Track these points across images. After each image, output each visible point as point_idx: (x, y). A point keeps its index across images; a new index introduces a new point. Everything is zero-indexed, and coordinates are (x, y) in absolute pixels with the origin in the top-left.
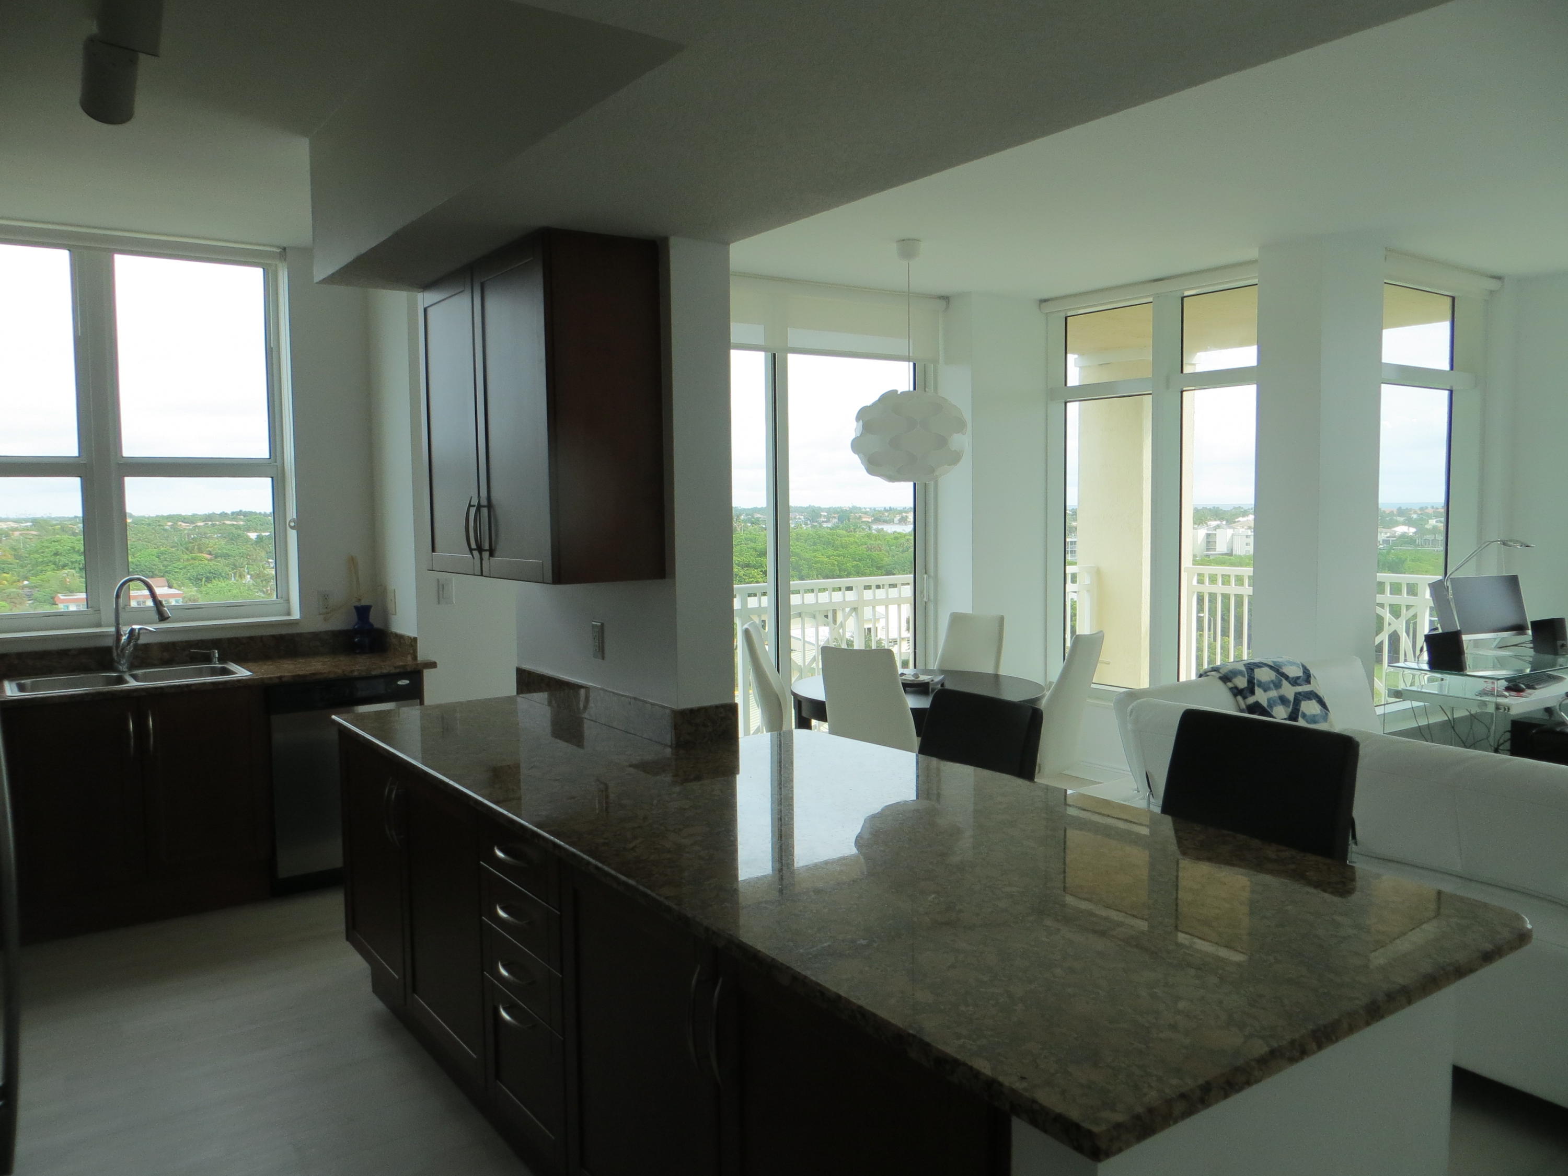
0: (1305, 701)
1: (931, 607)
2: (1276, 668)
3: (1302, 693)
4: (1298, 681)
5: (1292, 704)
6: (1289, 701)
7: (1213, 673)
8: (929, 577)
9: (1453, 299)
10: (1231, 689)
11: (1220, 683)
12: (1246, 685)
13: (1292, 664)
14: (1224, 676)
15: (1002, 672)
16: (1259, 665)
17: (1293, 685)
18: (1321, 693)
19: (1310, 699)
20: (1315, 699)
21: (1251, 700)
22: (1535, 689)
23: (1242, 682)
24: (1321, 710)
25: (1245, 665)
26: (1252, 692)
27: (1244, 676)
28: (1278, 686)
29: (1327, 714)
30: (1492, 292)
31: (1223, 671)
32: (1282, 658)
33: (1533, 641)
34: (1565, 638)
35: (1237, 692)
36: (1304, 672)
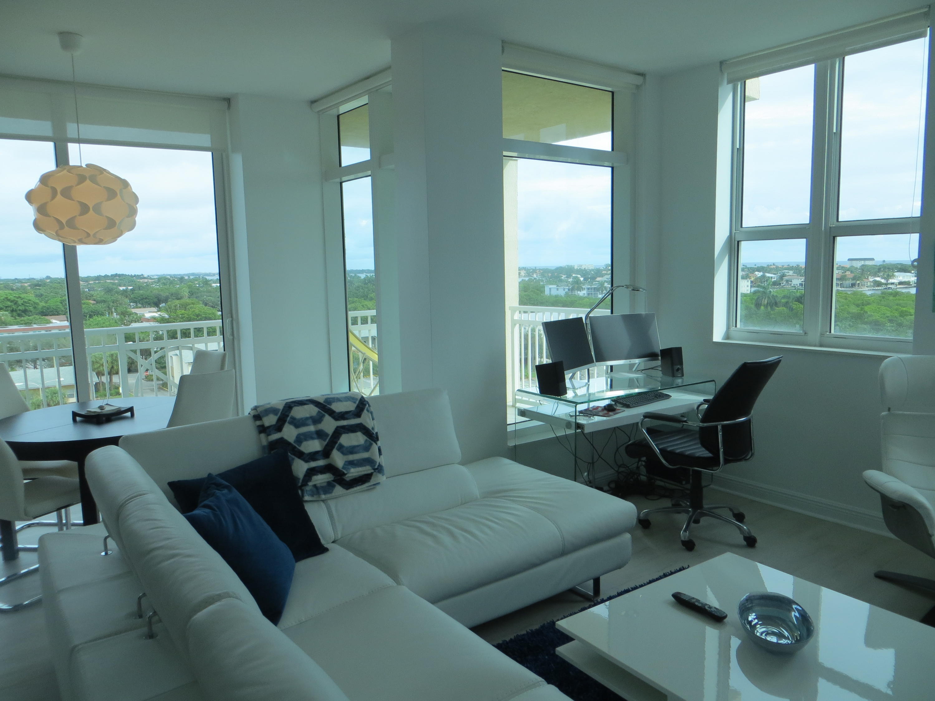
0: (347, 433)
1: (236, 343)
2: (324, 404)
3: (347, 427)
4: (346, 416)
5: (329, 437)
6: (327, 435)
8: (233, 320)
9: (613, 93)
10: (258, 427)
12: (276, 422)
13: (347, 398)
14: (259, 414)
16: (306, 402)
17: (337, 420)
18: (371, 426)
19: (354, 431)
20: (360, 431)
21: (276, 437)
22: (631, 408)
23: (273, 420)
24: (366, 441)
25: (286, 403)
26: (280, 429)
27: (279, 414)
28: (317, 420)
29: (373, 444)
30: (638, 87)
31: (260, 410)
33: (662, 366)
34: (681, 363)
35: (262, 430)
36: (358, 407)
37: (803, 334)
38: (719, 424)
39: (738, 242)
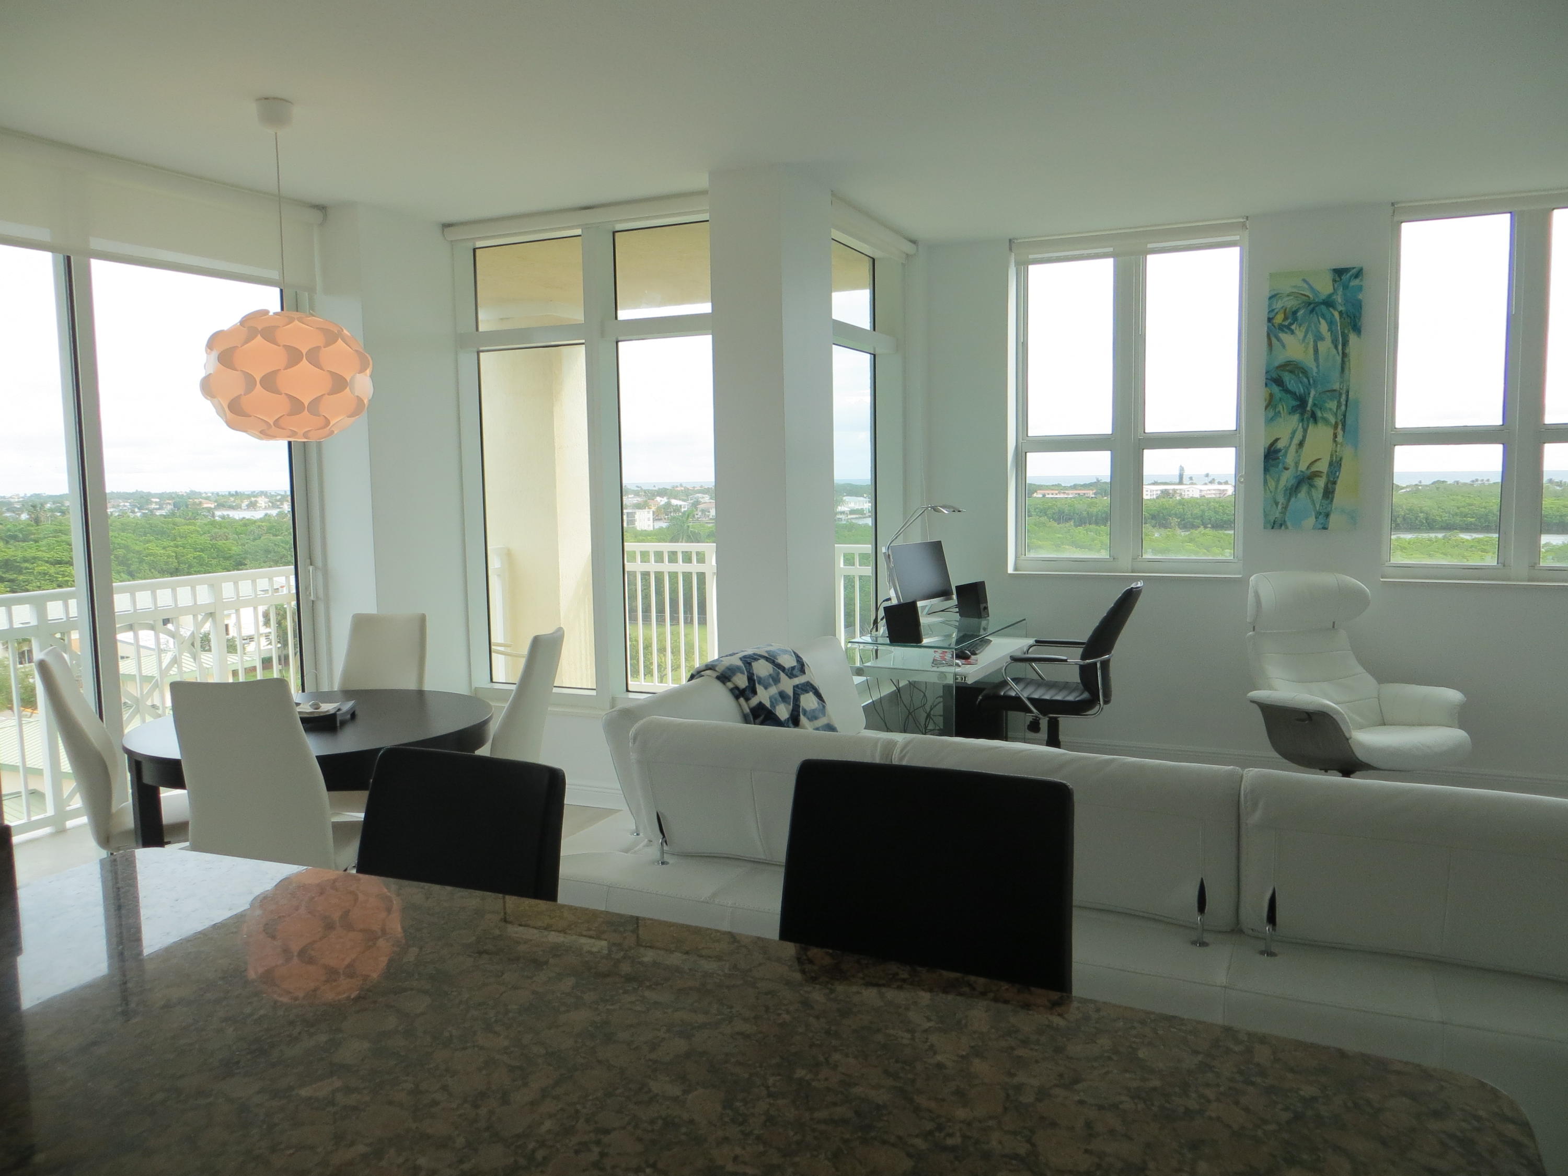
0: (803, 694)
1: (321, 607)
2: (771, 659)
3: (800, 686)
4: (794, 672)
5: (792, 700)
6: (789, 697)
7: (708, 672)
8: (316, 568)
9: (873, 261)
10: (732, 690)
11: (718, 685)
12: (747, 684)
13: (785, 652)
14: (722, 674)
15: (427, 687)
16: (755, 657)
17: (790, 678)
18: (817, 683)
19: (807, 692)
20: (811, 691)
21: (754, 701)
22: (977, 654)
23: (741, 681)
24: (818, 703)
25: (741, 659)
26: (755, 692)
27: (743, 673)
28: (776, 680)
29: (824, 707)
31: (720, 669)
32: (771, 645)
33: (959, 606)
34: (986, 602)
35: (739, 693)
36: (798, 661)
37: (1112, 560)
38: (1098, 661)
39: (1026, 453)
